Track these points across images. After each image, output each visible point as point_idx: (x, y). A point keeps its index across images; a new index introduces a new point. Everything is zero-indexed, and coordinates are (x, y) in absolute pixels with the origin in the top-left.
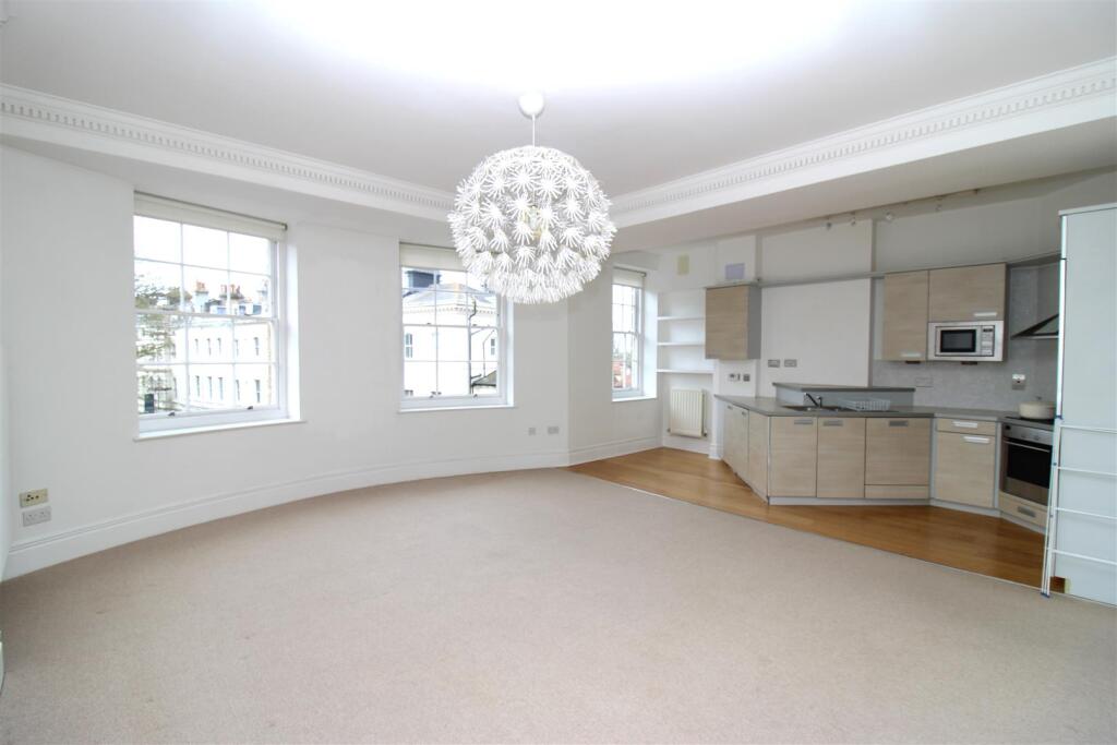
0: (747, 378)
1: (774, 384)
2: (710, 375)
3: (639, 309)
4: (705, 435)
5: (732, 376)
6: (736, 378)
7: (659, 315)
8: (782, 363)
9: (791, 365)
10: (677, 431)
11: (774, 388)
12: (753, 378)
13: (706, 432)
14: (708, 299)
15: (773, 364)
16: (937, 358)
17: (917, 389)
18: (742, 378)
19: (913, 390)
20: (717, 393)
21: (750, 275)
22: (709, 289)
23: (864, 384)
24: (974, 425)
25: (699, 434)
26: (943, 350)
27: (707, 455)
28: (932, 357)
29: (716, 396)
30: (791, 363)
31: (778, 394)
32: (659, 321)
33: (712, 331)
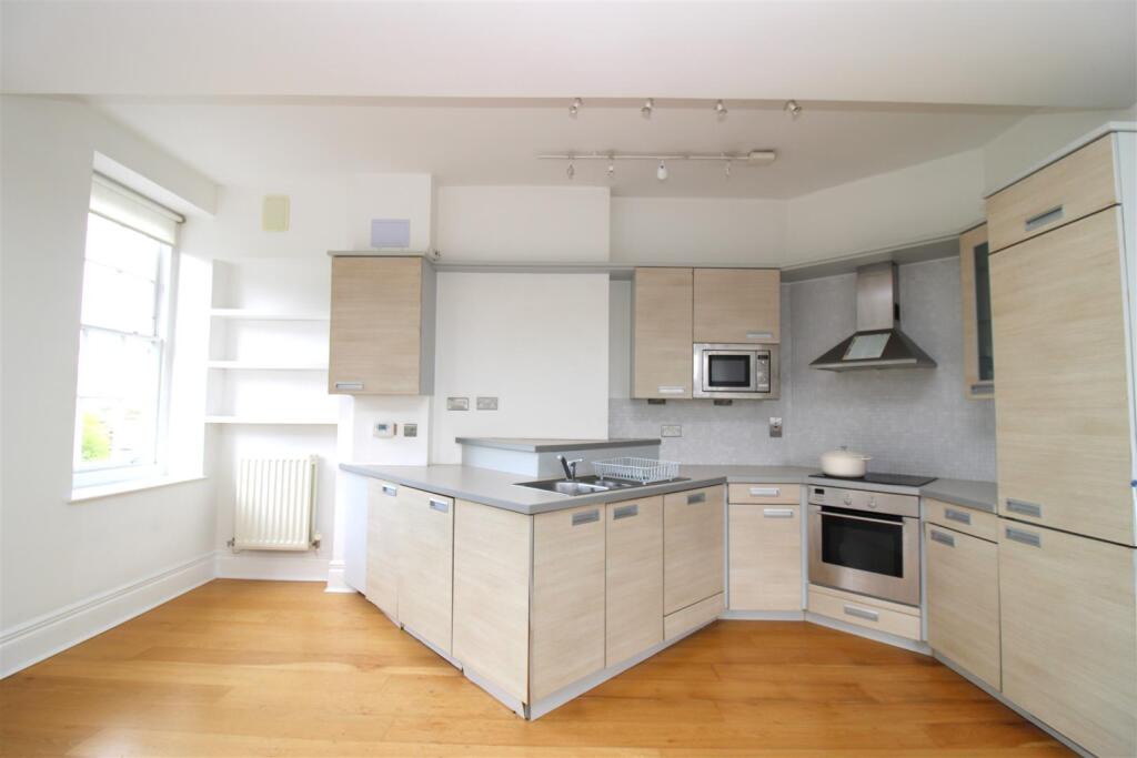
0: (411, 431)
1: (458, 440)
2: (333, 427)
3: (165, 289)
4: (316, 544)
5: (383, 427)
6: (390, 430)
7: (215, 305)
8: (473, 404)
9: (487, 408)
10: (255, 543)
11: (458, 448)
12: (422, 431)
13: (317, 537)
14: (336, 277)
15: (456, 405)
16: (707, 395)
17: (664, 441)
18: (401, 431)
19: (658, 442)
20: (348, 461)
21: (419, 241)
22: (338, 256)
23: (602, 435)
24: (772, 490)
25: (303, 543)
26: (711, 383)
27: (324, 584)
28: (699, 393)
29: (344, 468)
30: (488, 404)
31: (465, 457)
32: (213, 318)
33: (342, 339)
